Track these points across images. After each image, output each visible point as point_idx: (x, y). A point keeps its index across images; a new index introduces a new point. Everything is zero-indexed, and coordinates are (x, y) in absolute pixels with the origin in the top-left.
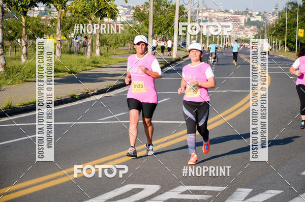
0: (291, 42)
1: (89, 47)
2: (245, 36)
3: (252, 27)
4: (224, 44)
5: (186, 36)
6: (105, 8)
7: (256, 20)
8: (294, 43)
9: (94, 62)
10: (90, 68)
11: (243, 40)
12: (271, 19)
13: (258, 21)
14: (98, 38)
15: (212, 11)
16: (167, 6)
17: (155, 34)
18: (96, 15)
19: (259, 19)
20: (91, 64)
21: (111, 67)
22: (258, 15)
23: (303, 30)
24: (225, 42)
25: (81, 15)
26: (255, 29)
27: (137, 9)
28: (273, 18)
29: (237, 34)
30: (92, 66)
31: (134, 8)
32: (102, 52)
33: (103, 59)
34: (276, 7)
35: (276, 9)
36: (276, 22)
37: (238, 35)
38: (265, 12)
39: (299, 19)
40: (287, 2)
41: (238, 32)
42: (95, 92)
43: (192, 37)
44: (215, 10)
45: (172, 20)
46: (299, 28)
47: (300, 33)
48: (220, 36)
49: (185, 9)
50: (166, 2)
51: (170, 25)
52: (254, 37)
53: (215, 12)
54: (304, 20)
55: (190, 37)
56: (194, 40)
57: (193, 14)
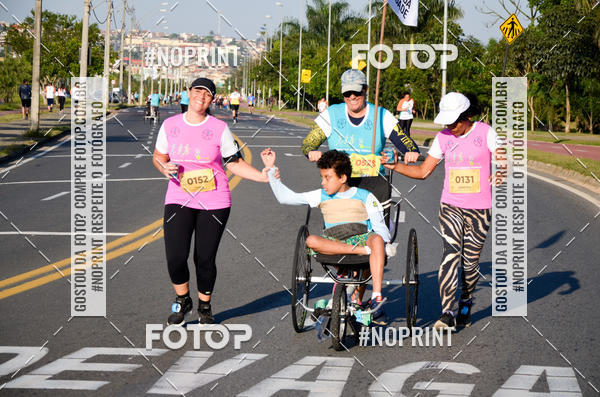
0: (290, 92)
8: (294, 94)
12: (255, 52)
15: (150, 35)
16: (68, 26)
17: (44, 75)
22: (230, 44)
23: (310, 71)
26: (225, 68)
27: (12, 30)
28: (258, 50)
31: (5, 28)
34: (263, 31)
36: (263, 57)
38: (243, 39)
39: (303, 52)
40: (282, 21)
41: (196, 74)
43: (113, 82)
44: (154, 35)
45: (76, 51)
46: (303, 68)
47: (305, 76)
48: (163, 80)
49: (99, 32)
50: (64, 18)
51: (72, 59)
52: (224, 82)
53: (154, 36)
54: (312, 54)
55: (110, 81)
56: (117, 86)
57: (114, 41)
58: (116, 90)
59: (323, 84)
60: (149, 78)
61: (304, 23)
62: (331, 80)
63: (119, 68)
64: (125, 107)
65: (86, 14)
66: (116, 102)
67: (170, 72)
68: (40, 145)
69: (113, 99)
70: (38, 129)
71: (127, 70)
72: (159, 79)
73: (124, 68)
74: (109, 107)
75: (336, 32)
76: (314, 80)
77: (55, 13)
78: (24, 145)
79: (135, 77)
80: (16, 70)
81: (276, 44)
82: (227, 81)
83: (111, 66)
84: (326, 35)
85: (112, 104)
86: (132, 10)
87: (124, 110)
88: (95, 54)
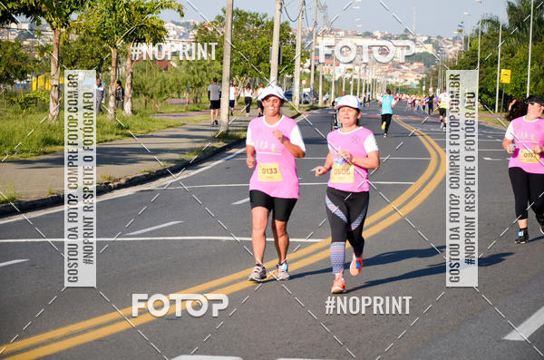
0: (488, 93)
1: (112, 98)
2: (402, 81)
3: (416, 65)
4: (363, 95)
5: (292, 80)
6: (142, 26)
7: (422, 51)
8: (492, 95)
9: (120, 126)
10: (113, 137)
11: (398, 89)
12: (451, 50)
13: (426, 54)
14: (128, 81)
15: (342, 33)
16: (258, 24)
17: (234, 75)
18: (125, 38)
19: (429, 49)
20: (115, 131)
21: (152, 136)
22: (426, 42)
23: (509, 71)
24: (365, 92)
25: (98, 39)
26: (420, 67)
27: (202, 29)
28: (454, 49)
29: (386, 77)
30: (117, 134)
31: (195, 27)
32: (136, 108)
33: (138, 122)
34: (460, 28)
35: (460, 31)
36: (459, 56)
37: (390, 80)
38: (439, 37)
39: (502, 51)
40: (480, 18)
41: (389, 74)
42: (123, 181)
43: (304, 82)
44: (346, 32)
45: (267, 50)
46: (502, 67)
47: (505, 76)
48: (355, 80)
49: (290, 30)
50: (255, 16)
51: (262, 58)
52: (418, 82)
53: (347, 35)
54: (512, 52)
55: (301, 80)
56: (307, 86)
57: (304, 40)
58: (306, 91)
59: (523, 84)
60: (341, 79)
61: (504, 19)
62: (532, 80)
63: (310, 68)
64: (316, 108)
65: (278, 12)
66: (306, 103)
67: (362, 71)
68: (230, 147)
69: (303, 100)
70: (228, 131)
71: (318, 69)
72: (351, 79)
73: (315, 67)
74: (300, 107)
75: (537, 30)
76: (514, 81)
77: (246, 11)
78: (213, 147)
79: (326, 77)
80: (204, 70)
81: (474, 42)
82: (421, 82)
83: (301, 66)
84: (528, 34)
85: (302, 105)
86: (325, 8)
87: (315, 112)
88: (286, 53)
